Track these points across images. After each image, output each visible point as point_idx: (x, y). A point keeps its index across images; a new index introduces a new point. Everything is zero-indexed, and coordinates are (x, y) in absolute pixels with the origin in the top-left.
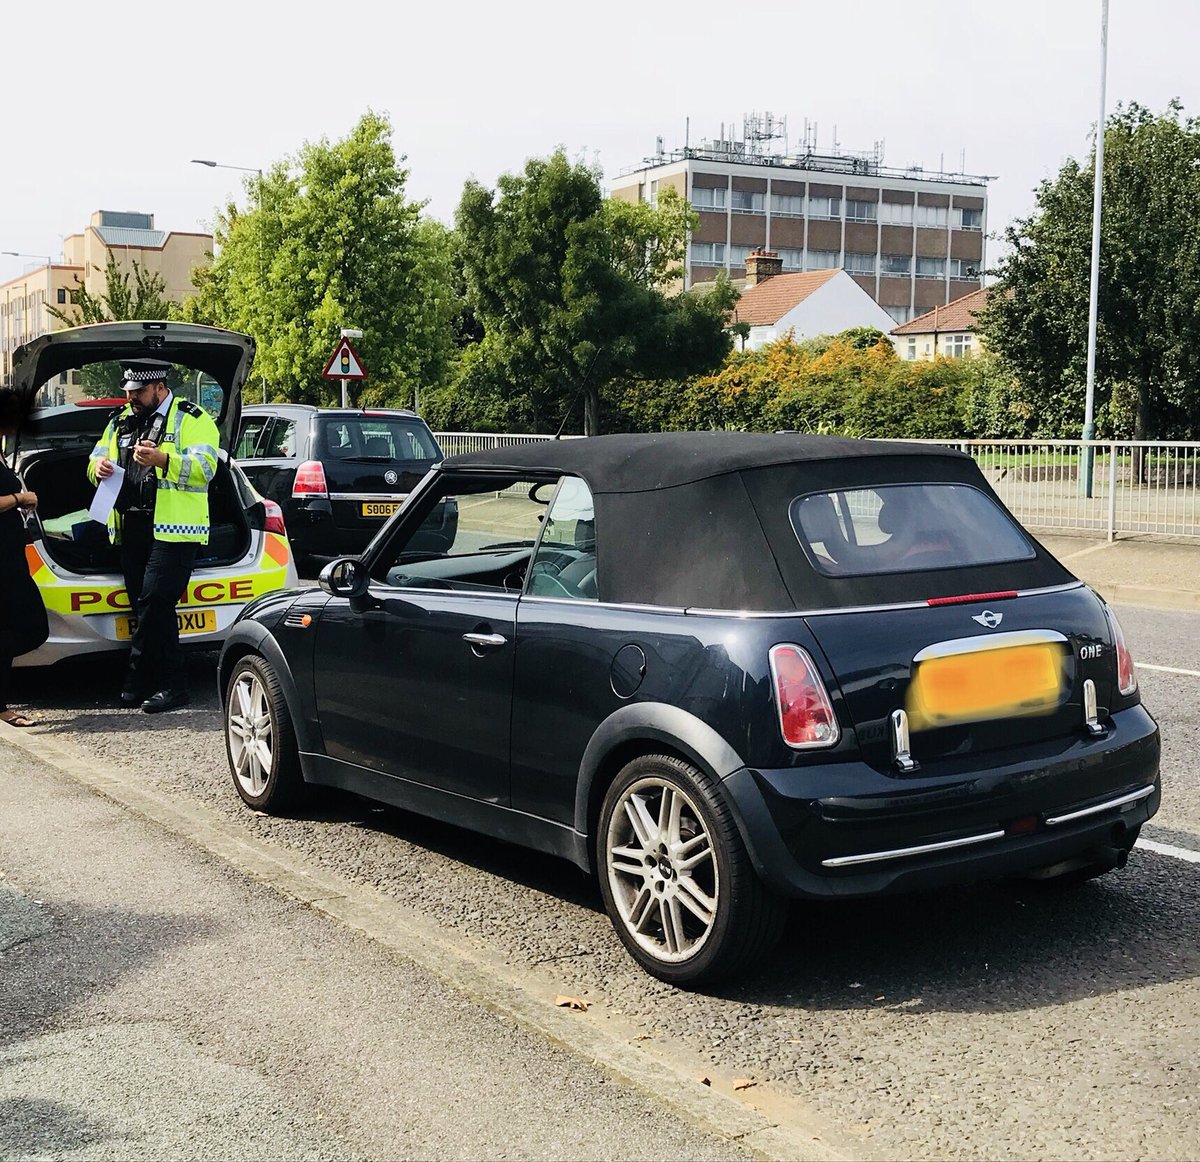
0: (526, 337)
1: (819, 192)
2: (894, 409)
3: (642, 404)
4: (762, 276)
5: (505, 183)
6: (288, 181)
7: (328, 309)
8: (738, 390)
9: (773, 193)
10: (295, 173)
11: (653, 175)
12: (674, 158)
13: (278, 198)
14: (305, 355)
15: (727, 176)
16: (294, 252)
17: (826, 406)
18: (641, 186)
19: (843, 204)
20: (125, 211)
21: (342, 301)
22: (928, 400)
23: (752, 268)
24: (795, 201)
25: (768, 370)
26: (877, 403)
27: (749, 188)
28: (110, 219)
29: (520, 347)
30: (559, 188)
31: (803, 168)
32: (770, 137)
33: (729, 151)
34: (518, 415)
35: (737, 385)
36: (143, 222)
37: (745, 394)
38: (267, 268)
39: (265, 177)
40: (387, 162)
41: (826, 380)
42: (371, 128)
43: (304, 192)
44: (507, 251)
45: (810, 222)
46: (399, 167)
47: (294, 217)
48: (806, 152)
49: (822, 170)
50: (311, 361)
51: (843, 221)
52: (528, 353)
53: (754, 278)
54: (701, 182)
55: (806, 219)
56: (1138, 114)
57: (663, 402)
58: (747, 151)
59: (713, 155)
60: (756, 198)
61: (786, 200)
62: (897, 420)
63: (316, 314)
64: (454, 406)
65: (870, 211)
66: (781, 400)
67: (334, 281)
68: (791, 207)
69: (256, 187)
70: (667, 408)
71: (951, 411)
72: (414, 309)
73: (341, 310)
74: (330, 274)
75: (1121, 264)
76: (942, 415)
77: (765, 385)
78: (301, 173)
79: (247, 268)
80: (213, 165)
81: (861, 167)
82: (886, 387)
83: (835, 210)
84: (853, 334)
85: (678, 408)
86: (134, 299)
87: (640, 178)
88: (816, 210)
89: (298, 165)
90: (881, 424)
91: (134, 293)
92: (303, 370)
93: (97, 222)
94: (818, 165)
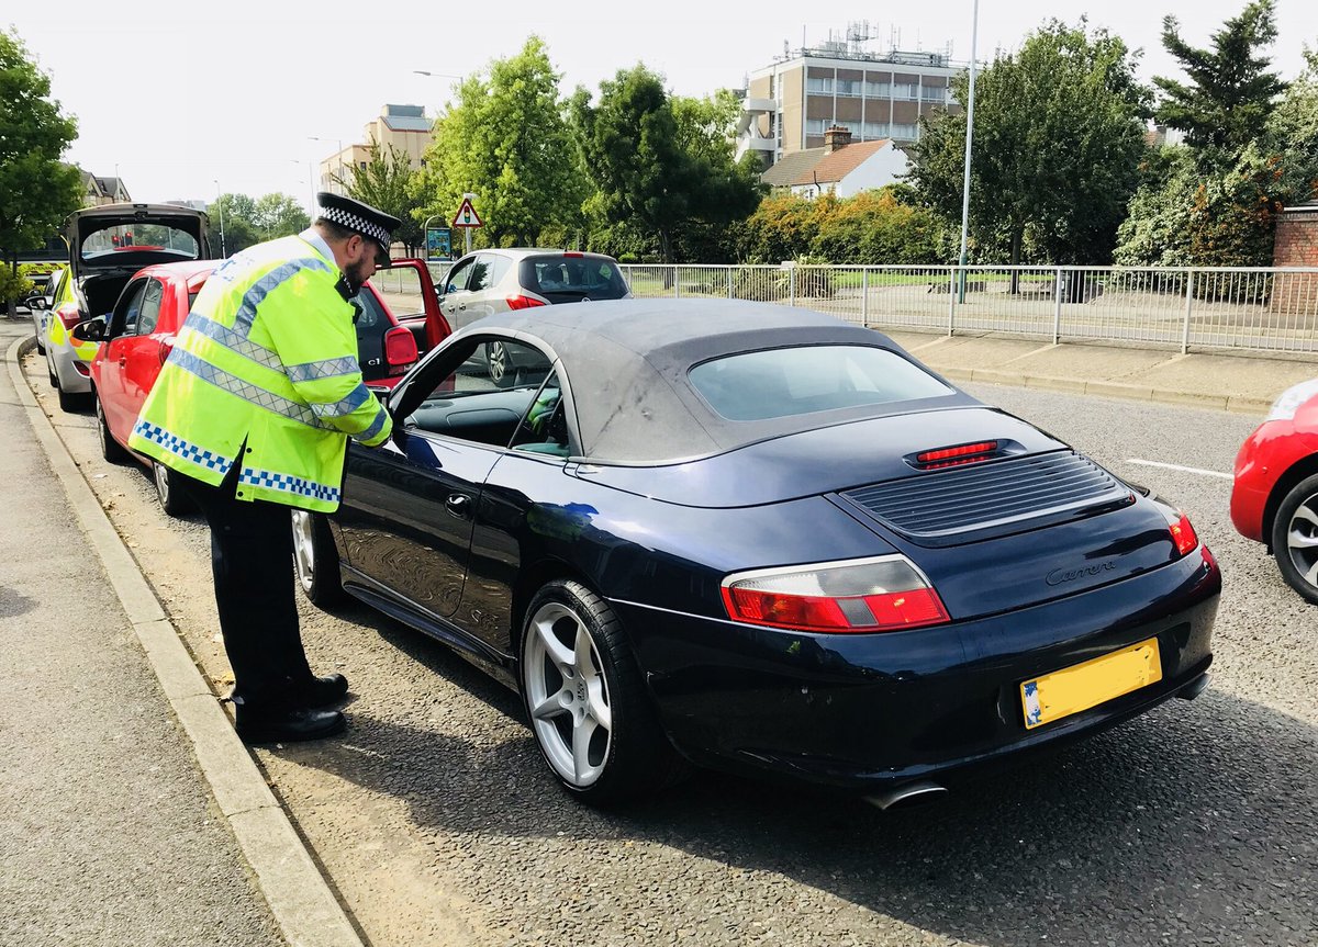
0: (616, 196)
1: (902, 79)
2: (892, 243)
3: (733, 241)
4: (837, 146)
5: (604, 86)
6: (481, 85)
7: (507, 176)
8: (793, 230)
9: (867, 80)
10: (486, 79)
11: (780, 69)
12: (795, 56)
13: (474, 96)
14: (494, 209)
15: (833, 70)
16: (485, 136)
17: (849, 241)
18: (772, 77)
19: (920, 88)
20: (404, 104)
21: (517, 170)
22: (915, 238)
23: (829, 140)
24: (884, 86)
25: (814, 215)
26: (882, 238)
27: (849, 77)
28: (394, 111)
29: (613, 202)
30: (638, 89)
31: (890, 62)
32: (867, 38)
33: (836, 52)
34: (652, 249)
35: (793, 226)
36: (417, 112)
37: (798, 233)
38: (468, 147)
39: (464, 82)
40: (546, 70)
41: (850, 222)
42: (534, 45)
43: (491, 93)
44: (601, 134)
45: (895, 102)
46: (556, 72)
47: (484, 110)
48: (893, 49)
49: (904, 63)
50: (498, 213)
51: (920, 102)
52: (619, 206)
53: (831, 146)
54: (814, 73)
55: (892, 100)
56: (1056, 27)
57: (746, 239)
58: (849, 50)
59: (825, 54)
60: (855, 85)
61: (877, 86)
62: (894, 251)
63: (501, 180)
64: (610, 243)
65: (940, 93)
66: (821, 237)
67: (511, 156)
68: (880, 92)
69: (459, 90)
70: (750, 243)
71: (929, 244)
72: (566, 174)
73: (516, 177)
74: (509, 151)
75: (990, 141)
76: (924, 247)
77: (811, 226)
78: (489, 79)
79: (455, 148)
80: (428, 74)
81: (936, 61)
82: (889, 227)
83: (914, 93)
84: (891, 187)
85: (756, 244)
86: (391, 170)
87: (770, 71)
88: (901, 93)
89: (486, 73)
90: (883, 254)
91: (391, 166)
92: (493, 219)
93: (385, 113)
94: (903, 59)
